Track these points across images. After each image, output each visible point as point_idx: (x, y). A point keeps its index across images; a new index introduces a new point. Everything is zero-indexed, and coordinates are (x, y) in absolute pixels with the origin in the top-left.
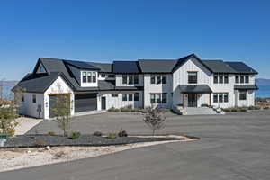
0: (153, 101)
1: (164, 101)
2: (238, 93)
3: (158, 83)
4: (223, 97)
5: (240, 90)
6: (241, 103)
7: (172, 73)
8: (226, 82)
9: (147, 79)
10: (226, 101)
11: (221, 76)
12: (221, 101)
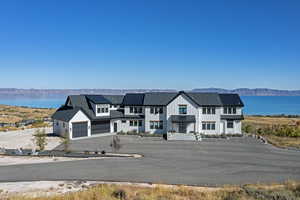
0: (152, 127)
1: (161, 127)
2: (226, 122)
3: (156, 113)
4: (210, 126)
5: (228, 120)
6: (228, 131)
7: (165, 106)
8: (214, 113)
9: (147, 110)
10: (214, 128)
11: (209, 108)
12: (209, 128)
